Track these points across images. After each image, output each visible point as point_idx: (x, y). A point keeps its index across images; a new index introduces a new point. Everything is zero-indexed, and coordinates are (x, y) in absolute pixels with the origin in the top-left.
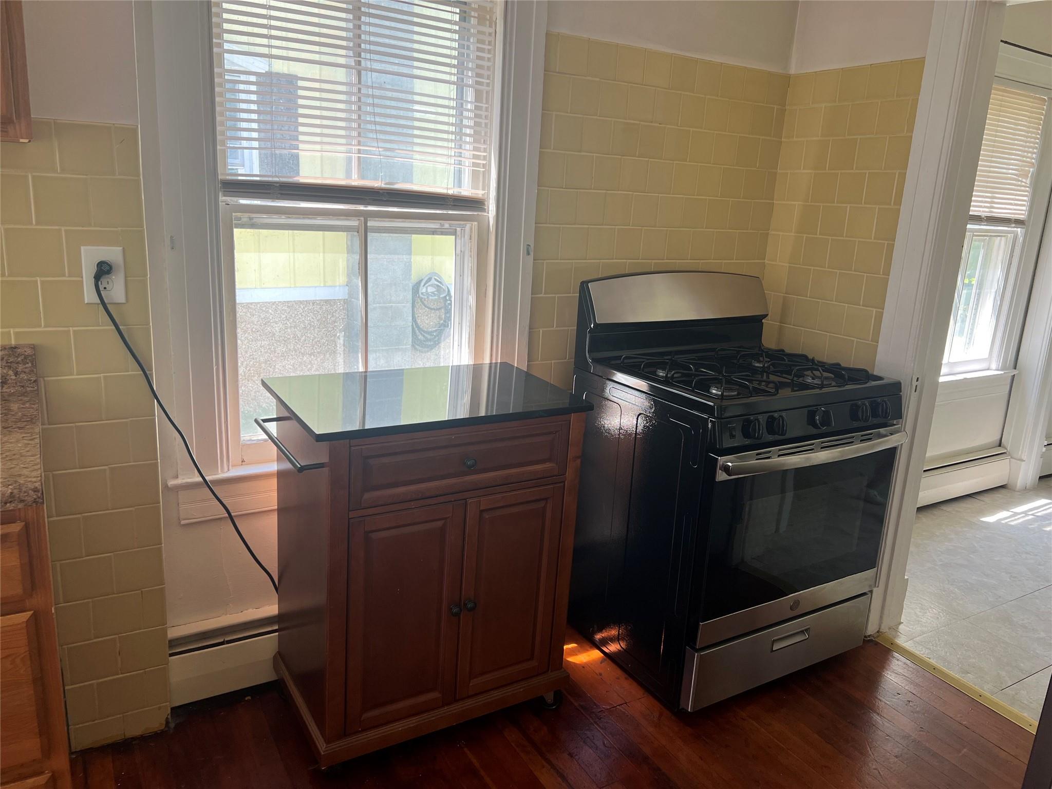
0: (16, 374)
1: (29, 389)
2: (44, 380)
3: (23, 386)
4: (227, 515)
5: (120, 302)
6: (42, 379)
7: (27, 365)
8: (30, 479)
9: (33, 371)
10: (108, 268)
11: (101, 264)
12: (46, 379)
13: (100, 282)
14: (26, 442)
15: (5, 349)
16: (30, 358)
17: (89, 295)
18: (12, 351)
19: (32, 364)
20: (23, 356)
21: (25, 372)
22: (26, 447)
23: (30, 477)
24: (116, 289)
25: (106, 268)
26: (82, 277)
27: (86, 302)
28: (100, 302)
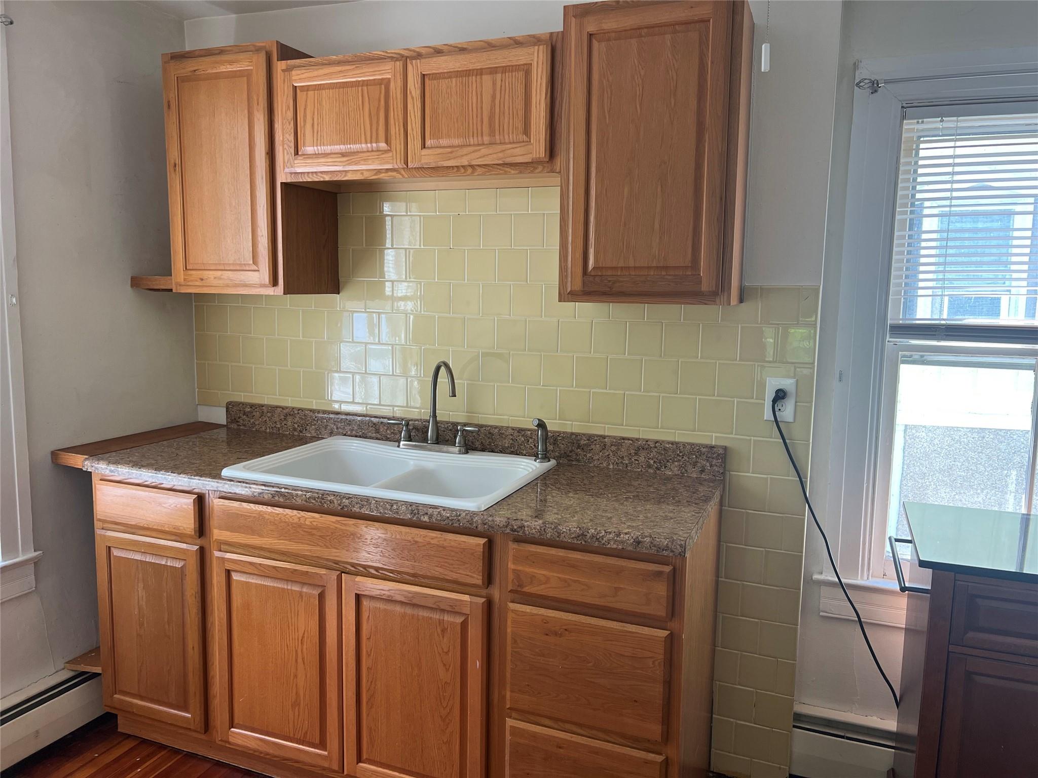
0: (711, 466)
1: (717, 478)
2: (730, 474)
3: (714, 476)
4: (857, 619)
5: (790, 421)
6: (728, 472)
7: (719, 461)
8: (680, 538)
9: (722, 465)
10: (782, 394)
11: (778, 391)
12: (732, 473)
13: (776, 405)
14: (694, 513)
15: (707, 447)
16: (721, 456)
17: (768, 414)
18: (711, 449)
19: (722, 460)
20: (717, 454)
21: (716, 466)
22: (691, 517)
23: (681, 537)
24: (787, 411)
25: (781, 394)
26: (765, 401)
27: (765, 419)
28: (774, 420)
